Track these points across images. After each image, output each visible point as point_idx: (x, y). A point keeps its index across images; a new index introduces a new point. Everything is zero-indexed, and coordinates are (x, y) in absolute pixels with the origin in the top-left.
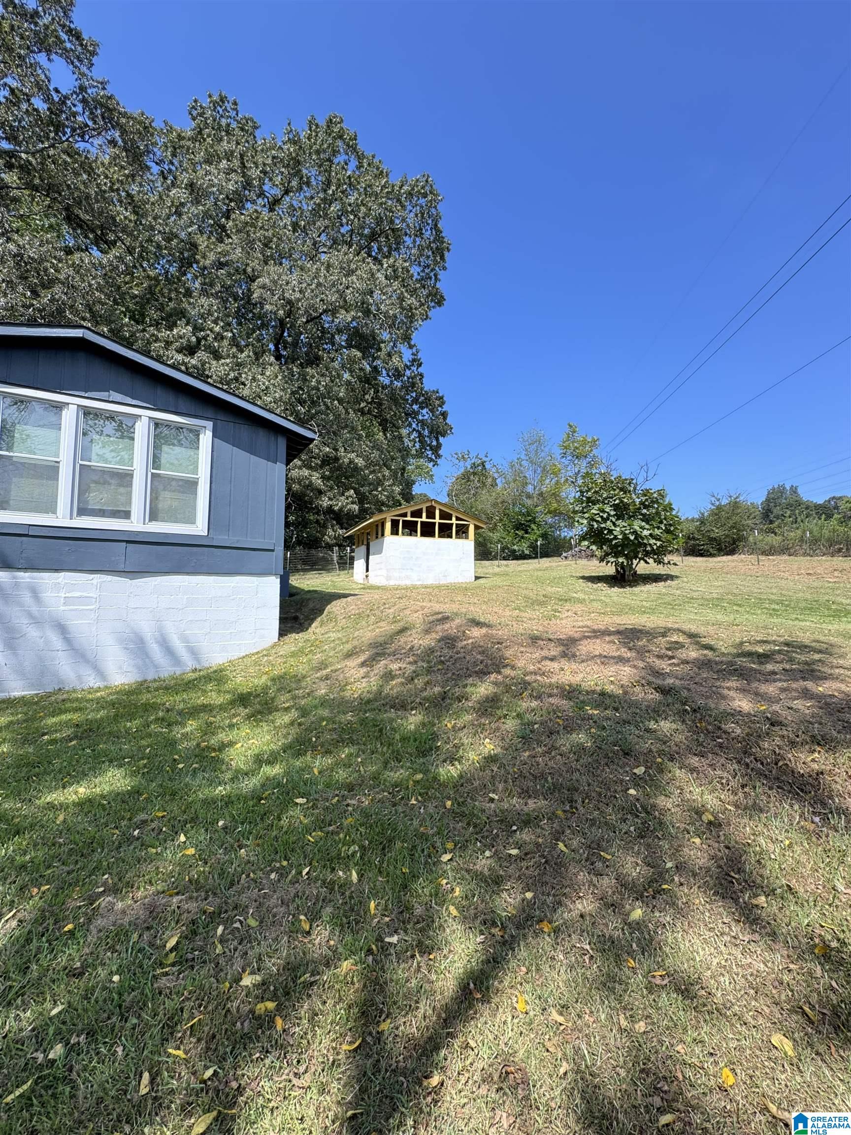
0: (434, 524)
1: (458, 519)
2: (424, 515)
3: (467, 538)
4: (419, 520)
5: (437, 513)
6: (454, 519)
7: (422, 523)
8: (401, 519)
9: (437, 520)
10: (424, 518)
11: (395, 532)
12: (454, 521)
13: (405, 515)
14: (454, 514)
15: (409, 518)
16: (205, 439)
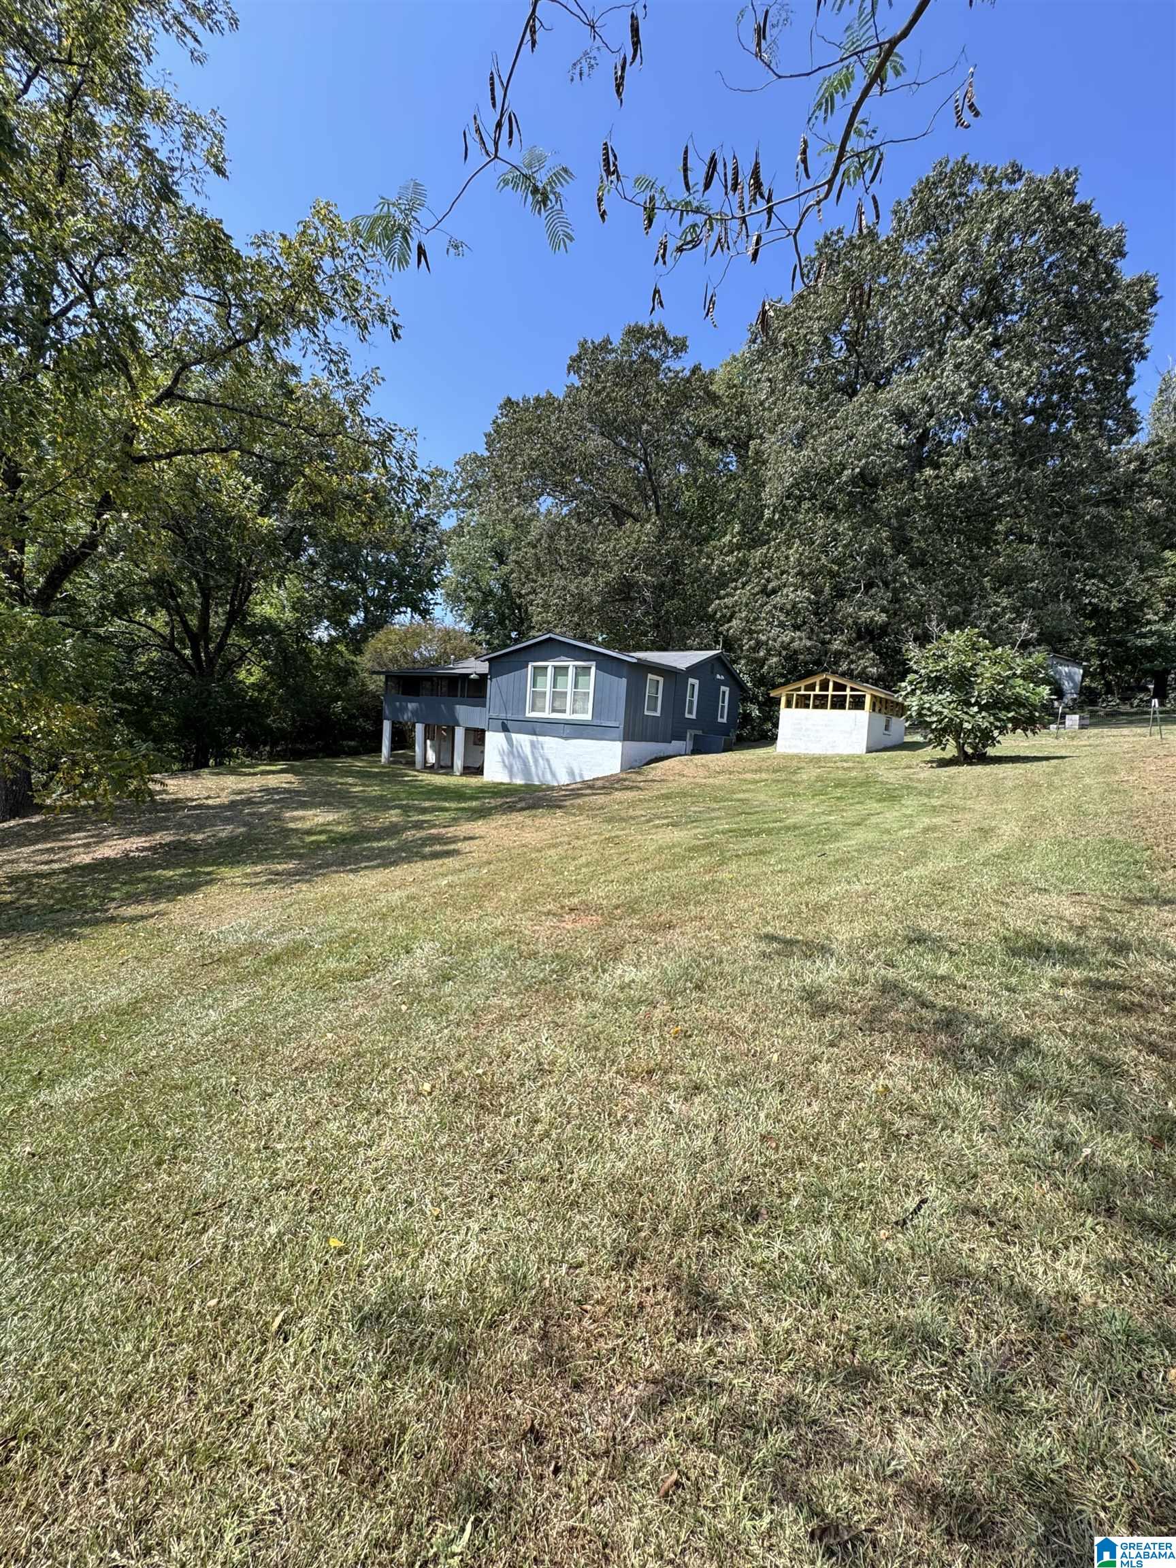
0: (827, 696)
1: (852, 689)
2: (817, 688)
3: (863, 708)
4: (812, 693)
5: (831, 685)
6: (848, 689)
7: (815, 696)
8: (795, 693)
9: (830, 692)
10: (817, 691)
11: (789, 705)
12: (848, 692)
13: (799, 689)
14: (849, 685)
15: (802, 692)
16: (593, 670)
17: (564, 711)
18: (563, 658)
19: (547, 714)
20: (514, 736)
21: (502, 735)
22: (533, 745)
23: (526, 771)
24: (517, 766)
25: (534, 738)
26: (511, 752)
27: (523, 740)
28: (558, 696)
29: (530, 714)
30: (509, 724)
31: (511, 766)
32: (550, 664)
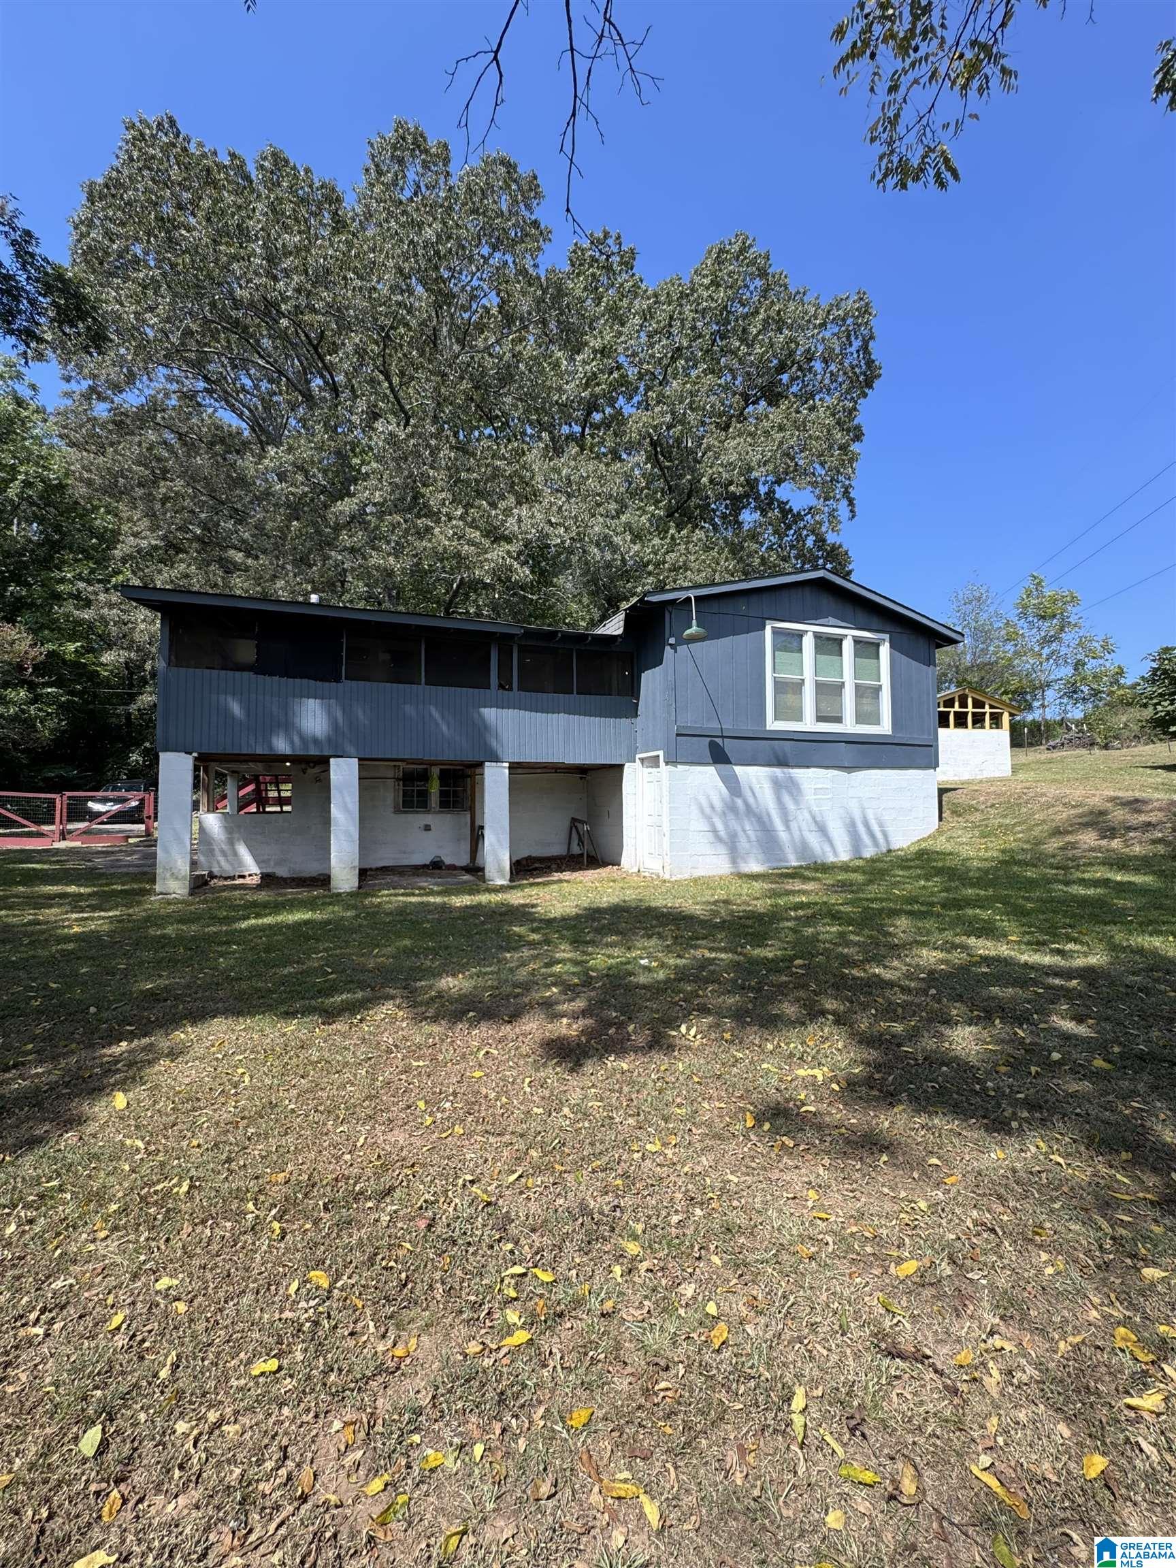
0: (967, 713)
1: (991, 707)
2: (957, 704)
4: (952, 710)
5: (970, 701)
6: (987, 707)
7: (955, 713)
9: (970, 709)
10: (957, 708)
12: (987, 709)
14: (987, 702)
16: (885, 650)
17: (838, 720)
18: (832, 620)
19: (809, 724)
20: (738, 770)
21: (711, 770)
22: (777, 784)
23: (769, 842)
24: (749, 831)
25: (778, 771)
26: (732, 808)
27: (756, 777)
28: (829, 691)
29: (773, 725)
30: (728, 746)
31: (733, 837)
32: (810, 630)
